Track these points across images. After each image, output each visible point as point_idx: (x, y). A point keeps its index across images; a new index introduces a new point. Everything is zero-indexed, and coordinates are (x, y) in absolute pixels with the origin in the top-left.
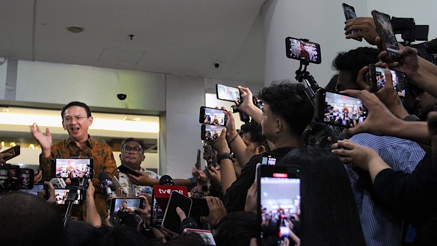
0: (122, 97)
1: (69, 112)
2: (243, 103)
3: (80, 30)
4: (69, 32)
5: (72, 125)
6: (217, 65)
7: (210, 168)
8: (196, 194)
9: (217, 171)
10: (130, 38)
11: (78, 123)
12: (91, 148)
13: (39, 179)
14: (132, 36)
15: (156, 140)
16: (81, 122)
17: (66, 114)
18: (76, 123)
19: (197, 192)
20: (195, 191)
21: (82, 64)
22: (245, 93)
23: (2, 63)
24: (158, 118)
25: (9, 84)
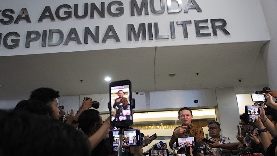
0: (196, 102)
2: (267, 102)
3: (174, 75)
4: (170, 77)
6: (240, 81)
7: (250, 136)
8: (241, 148)
9: (254, 137)
11: (187, 118)
14: (197, 74)
15: (215, 118)
17: (181, 113)
19: (241, 147)
20: (240, 146)
21: (176, 90)
22: (268, 96)
23: (143, 94)
24: (214, 109)
25: (147, 102)
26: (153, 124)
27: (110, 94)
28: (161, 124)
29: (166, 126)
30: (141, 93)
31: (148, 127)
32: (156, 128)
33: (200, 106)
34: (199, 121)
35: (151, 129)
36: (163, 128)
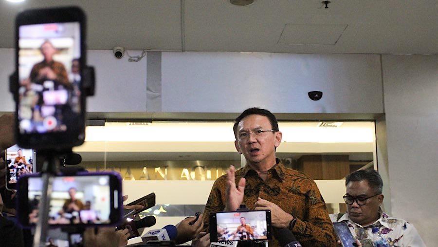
0: (315, 96)
1: (244, 124)
5: (250, 143)
10: (325, 6)
11: (258, 141)
12: (280, 181)
13: (198, 227)
14: (326, 3)
15: (372, 153)
16: (263, 138)
17: (240, 127)
18: (256, 141)
23: (139, 59)
24: (373, 124)
25: (151, 88)
26: (169, 163)
27: (17, 49)
28: (198, 163)
29: (214, 170)
30: (134, 54)
31: (151, 170)
32: (179, 178)
33: (329, 111)
34: (321, 161)
35: (163, 179)
36: (203, 178)
